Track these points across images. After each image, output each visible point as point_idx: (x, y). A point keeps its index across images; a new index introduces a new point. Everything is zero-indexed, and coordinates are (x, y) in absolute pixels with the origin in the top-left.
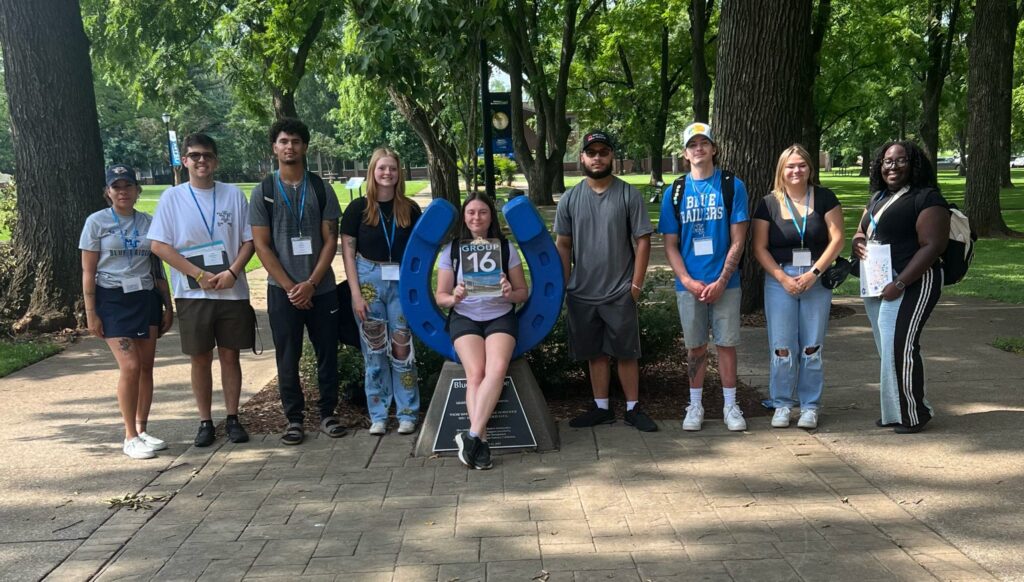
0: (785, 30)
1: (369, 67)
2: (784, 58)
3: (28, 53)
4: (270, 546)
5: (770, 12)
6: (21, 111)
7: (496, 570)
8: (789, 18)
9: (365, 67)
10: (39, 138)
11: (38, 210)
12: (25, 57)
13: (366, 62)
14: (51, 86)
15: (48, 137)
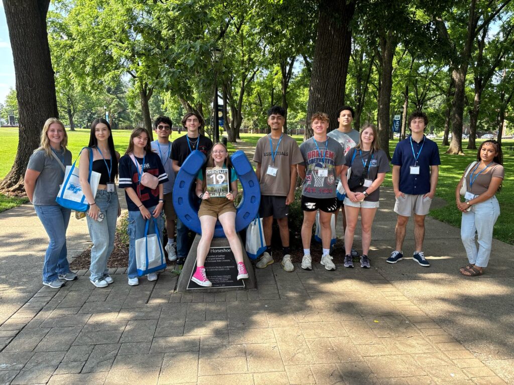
0: (337, 84)
1: (167, 86)
2: (336, 95)
3: (25, 75)
5: (331, 76)
6: (21, 98)
8: (338, 79)
9: (165, 86)
10: (28, 110)
12: (23, 76)
13: (166, 84)
14: (35, 89)
15: (32, 109)
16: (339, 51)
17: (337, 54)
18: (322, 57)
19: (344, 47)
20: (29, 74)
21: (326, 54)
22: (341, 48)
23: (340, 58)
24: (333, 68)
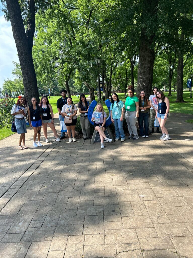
0: (149, 70)
4: (68, 161)
5: (146, 67)
7: (107, 165)
9: (81, 78)
10: (28, 91)
11: (28, 102)
12: (26, 78)
14: (30, 82)
15: (30, 90)
16: (149, 56)
17: (148, 57)
18: (142, 59)
19: (151, 54)
20: (28, 77)
21: (144, 58)
22: (150, 55)
23: (150, 59)
24: (147, 64)
